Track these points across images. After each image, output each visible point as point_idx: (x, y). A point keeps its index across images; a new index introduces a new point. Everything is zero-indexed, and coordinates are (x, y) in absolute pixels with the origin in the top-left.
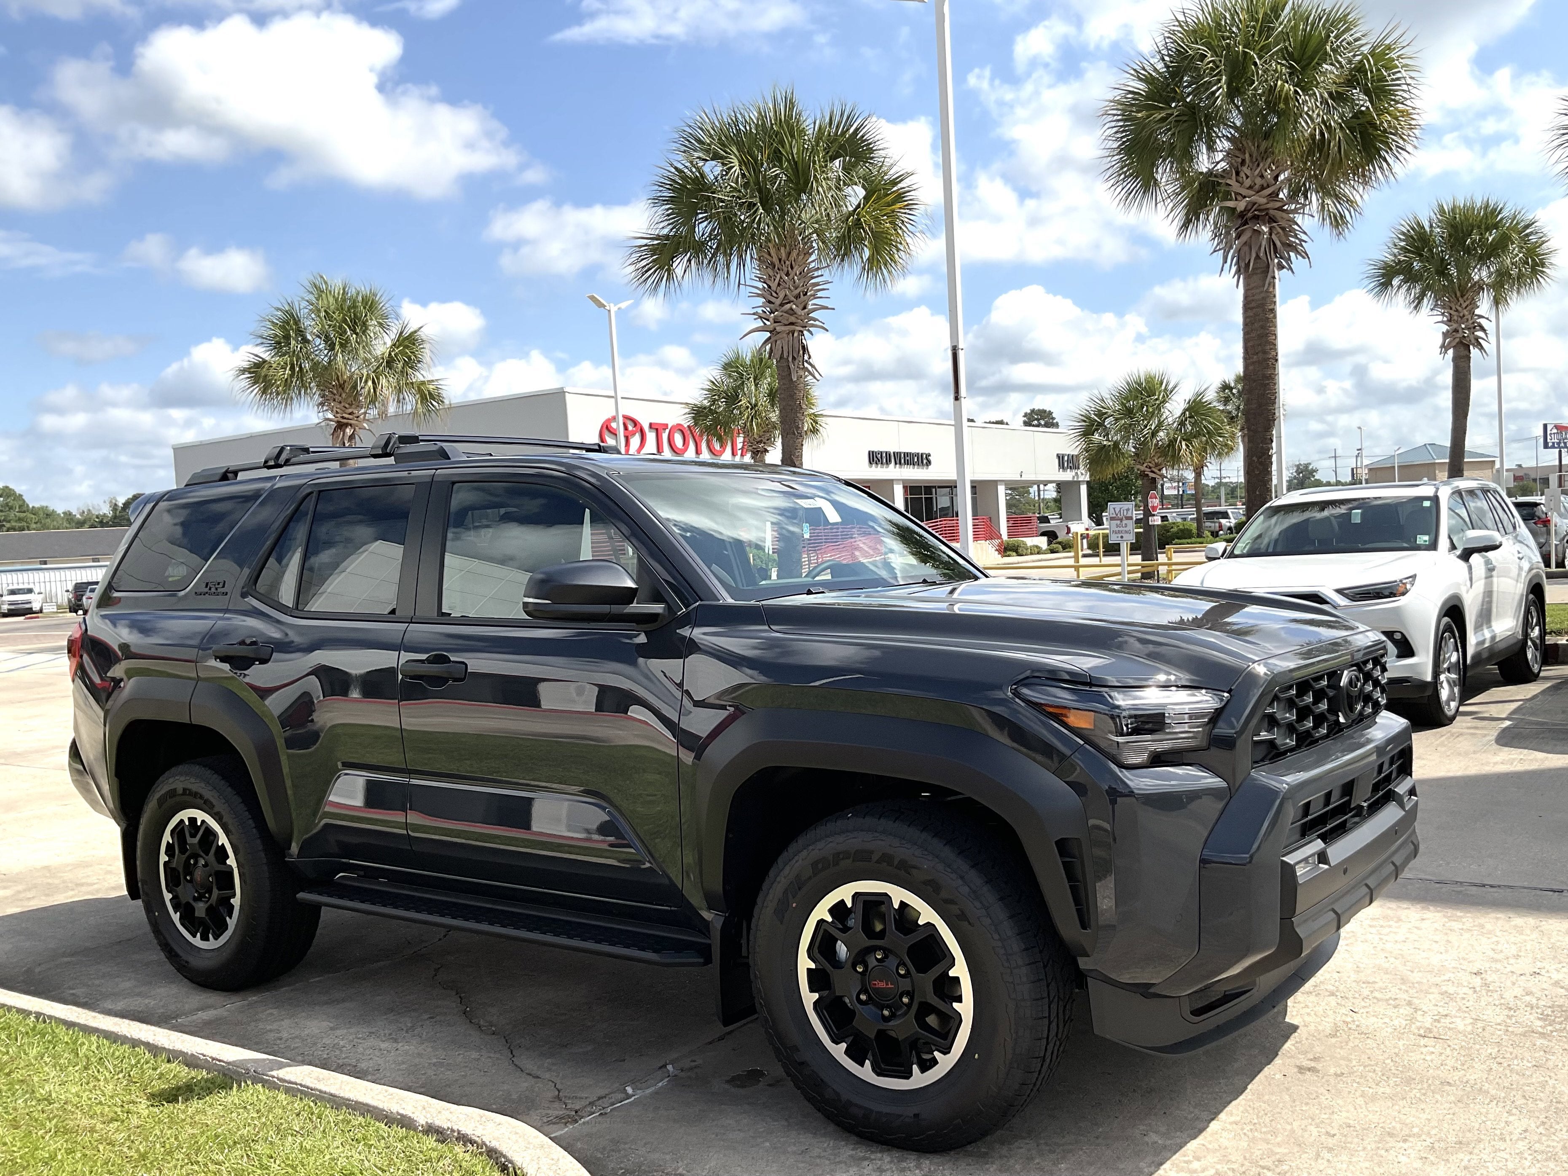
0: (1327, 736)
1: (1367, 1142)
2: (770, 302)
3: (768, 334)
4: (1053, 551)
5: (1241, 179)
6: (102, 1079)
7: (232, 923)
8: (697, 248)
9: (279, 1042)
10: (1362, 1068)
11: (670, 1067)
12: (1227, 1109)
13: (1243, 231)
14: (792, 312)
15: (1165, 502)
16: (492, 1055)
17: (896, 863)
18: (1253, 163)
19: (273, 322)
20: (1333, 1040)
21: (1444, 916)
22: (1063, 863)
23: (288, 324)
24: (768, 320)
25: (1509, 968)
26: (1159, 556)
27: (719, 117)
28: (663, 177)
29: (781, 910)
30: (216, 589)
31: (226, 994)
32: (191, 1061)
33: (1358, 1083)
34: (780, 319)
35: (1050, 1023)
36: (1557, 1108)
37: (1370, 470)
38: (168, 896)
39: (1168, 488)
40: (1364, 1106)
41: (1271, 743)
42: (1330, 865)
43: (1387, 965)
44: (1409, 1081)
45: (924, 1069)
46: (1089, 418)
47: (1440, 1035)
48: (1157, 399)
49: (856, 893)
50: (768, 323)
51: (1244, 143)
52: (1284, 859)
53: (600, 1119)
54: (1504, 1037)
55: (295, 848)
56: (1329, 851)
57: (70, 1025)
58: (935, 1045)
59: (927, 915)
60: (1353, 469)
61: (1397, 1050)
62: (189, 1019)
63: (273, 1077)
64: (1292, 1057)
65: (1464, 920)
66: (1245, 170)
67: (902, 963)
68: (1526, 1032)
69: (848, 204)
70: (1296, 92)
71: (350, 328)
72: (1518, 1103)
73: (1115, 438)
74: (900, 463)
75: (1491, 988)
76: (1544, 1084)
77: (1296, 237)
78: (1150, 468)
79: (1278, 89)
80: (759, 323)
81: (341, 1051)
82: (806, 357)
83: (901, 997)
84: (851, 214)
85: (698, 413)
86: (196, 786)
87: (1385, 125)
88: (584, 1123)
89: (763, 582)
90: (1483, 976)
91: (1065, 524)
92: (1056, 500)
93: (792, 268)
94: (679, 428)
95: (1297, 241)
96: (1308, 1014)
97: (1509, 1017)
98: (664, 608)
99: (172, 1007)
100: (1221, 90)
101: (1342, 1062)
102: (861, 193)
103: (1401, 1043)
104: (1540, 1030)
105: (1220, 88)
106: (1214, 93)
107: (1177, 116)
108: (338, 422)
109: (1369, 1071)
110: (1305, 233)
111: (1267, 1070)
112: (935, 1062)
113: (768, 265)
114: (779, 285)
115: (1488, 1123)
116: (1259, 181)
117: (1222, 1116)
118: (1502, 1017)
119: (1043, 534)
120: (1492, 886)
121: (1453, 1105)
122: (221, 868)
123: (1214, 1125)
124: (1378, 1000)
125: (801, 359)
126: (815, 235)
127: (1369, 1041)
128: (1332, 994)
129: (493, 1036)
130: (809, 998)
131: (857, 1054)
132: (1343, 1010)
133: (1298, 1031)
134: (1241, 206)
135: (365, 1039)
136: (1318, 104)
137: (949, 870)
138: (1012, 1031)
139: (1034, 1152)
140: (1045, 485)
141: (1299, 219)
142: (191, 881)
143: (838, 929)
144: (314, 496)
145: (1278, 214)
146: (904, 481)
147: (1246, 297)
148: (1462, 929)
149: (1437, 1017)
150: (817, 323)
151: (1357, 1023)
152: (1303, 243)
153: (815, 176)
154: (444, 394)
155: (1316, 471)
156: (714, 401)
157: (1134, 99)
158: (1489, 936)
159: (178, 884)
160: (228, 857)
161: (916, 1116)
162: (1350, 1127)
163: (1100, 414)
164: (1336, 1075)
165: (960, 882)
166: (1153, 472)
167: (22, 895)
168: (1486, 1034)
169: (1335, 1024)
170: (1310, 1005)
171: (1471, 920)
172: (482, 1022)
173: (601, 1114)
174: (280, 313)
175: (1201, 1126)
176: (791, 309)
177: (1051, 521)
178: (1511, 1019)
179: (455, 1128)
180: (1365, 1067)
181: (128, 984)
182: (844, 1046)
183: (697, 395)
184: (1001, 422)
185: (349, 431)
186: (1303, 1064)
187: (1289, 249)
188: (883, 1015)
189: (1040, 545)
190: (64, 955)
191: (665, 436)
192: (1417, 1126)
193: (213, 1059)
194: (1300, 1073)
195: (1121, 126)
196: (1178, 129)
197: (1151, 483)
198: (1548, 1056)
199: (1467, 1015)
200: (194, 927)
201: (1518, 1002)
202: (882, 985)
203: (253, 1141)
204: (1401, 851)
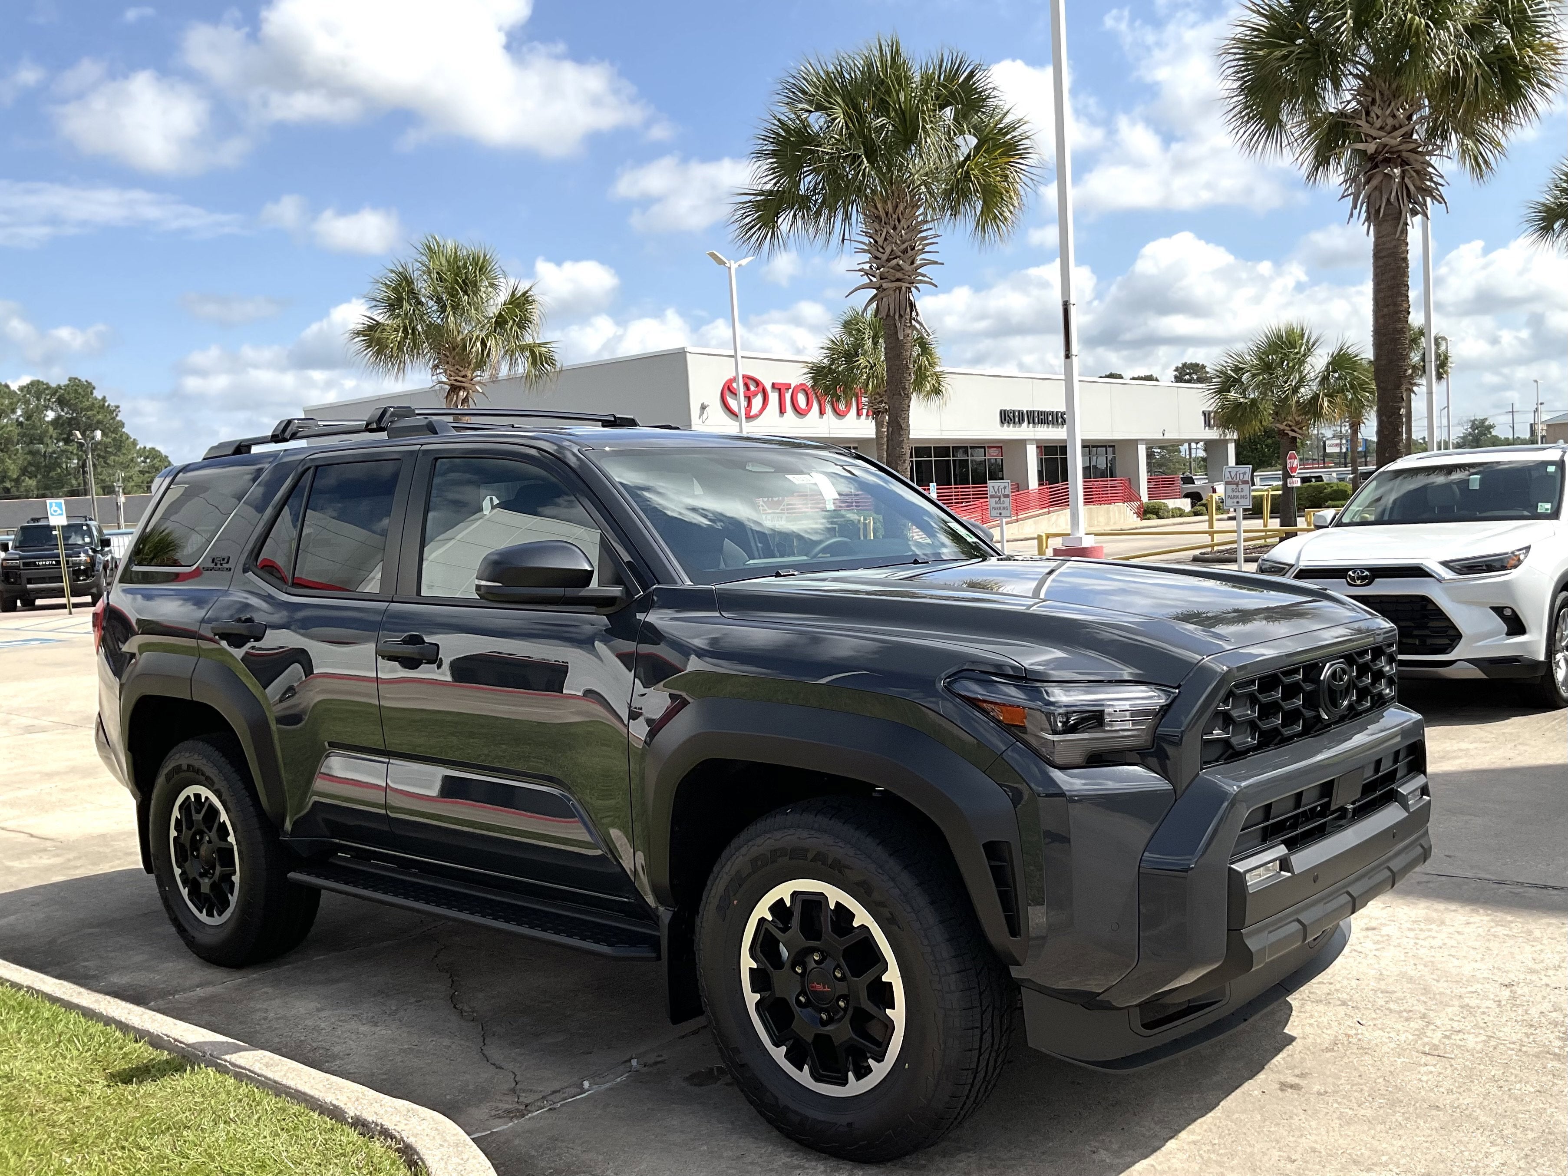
0: (1300, 735)
1: (1328, 1170)
2: (876, 258)
3: (875, 291)
4: (1196, 514)
5: (1370, 119)
6: (69, 1057)
7: (233, 899)
8: (803, 203)
9: (263, 1021)
10: (1349, 1087)
11: (634, 1062)
12: (1191, 1127)
13: (1373, 175)
14: (898, 268)
15: (1327, 460)
16: (463, 1042)
17: (830, 862)
18: (1384, 102)
19: (386, 284)
20: (1328, 1055)
21: (1493, 921)
22: (991, 867)
23: (400, 285)
24: (874, 276)
25: (1546, 980)
26: (1298, 519)
27: (824, 65)
28: (767, 130)
29: (723, 907)
30: (221, 565)
31: (229, 970)
32: (156, 1042)
33: (1339, 1103)
34: (886, 275)
35: (982, 1033)
36: (1547, 1139)
37: (1548, 426)
38: (177, 871)
39: (1331, 446)
40: (1337, 1129)
41: (1226, 742)
42: (1293, 873)
43: (1412, 973)
44: (1393, 1104)
45: (859, 1077)
46: (1225, 374)
47: (1446, 1053)
48: (1297, 353)
49: (795, 892)
50: (874, 280)
51: (1375, 81)
52: (1232, 866)
53: (547, 1115)
54: (1514, 1057)
55: (288, 826)
56: (1293, 858)
57: (54, 1000)
58: (869, 1052)
59: (862, 917)
60: (1531, 425)
61: (1392, 1068)
62: (185, 995)
63: (226, 1061)
64: (1278, 1072)
65: (1513, 925)
66: (1376, 110)
67: (838, 966)
68: (1541, 1052)
69: (959, 154)
70: (1427, 25)
71: (461, 289)
72: (1505, 1132)
73: (1252, 396)
74: (1034, 423)
75: (1518, 1002)
76: (1540, 1113)
77: (1431, 180)
78: (1290, 426)
79: (1407, 23)
80: (866, 280)
81: (320, 1034)
82: (914, 314)
83: (838, 1000)
84: (961, 165)
85: (818, 372)
86: (199, 762)
87: (1527, 60)
88: (530, 1118)
89: (751, 562)
90: (1513, 988)
91: (1211, 485)
92: (1204, 459)
93: (899, 221)
94: (802, 388)
95: (1433, 185)
96: (1311, 1025)
97: (1527, 1035)
98: (622, 591)
99: (175, 983)
100: (1345, 26)
101: (1330, 1080)
102: (973, 141)
103: (1399, 1061)
104: (1557, 1050)
105: (1345, 22)
106: (1338, 28)
107: (1299, 53)
108: (451, 385)
109: (1356, 1091)
110: (1442, 177)
111: (1246, 1086)
112: (869, 1070)
113: (875, 219)
114: (886, 239)
115: (1466, 1154)
116: (1390, 121)
117: (1183, 1135)
118: (1519, 1036)
119: (1186, 496)
120: (1554, 888)
121: (1434, 1132)
122: (223, 845)
123: (1171, 1144)
124: (1391, 1011)
125: (908, 317)
126: (923, 187)
127: (1366, 1057)
128: (1344, 1003)
129: (472, 1023)
130: (752, 999)
131: (796, 1058)
132: (1349, 1023)
133: (1294, 1043)
134: (1371, 148)
135: (346, 1022)
136: (1452, 38)
137: (881, 871)
138: (941, 1042)
139: (973, 1166)
140: (1197, 443)
141: (1433, 160)
142: (197, 857)
143: (779, 928)
144: (311, 471)
145: (1412, 157)
146: (1037, 441)
147: (1376, 245)
148: (1507, 935)
149: (1447, 1033)
150: (926, 279)
151: (1359, 1036)
152: (1439, 187)
153: (924, 127)
154: (556, 357)
155: (1492, 427)
156: (834, 360)
157: (1256, 37)
158: (1534, 944)
159: (186, 860)
160: (228, 834)
161: (849, 1125)
162: (1315, 1151)
163: (1237, 369)
164: (1319, 1093)
165: (892, 884)
166: (1293, 431)
167: (72, 863)
168: (1496, 1054)
169: (1336, 1036)
170: (1316, 1014)
171: (1520, 925)
172: (466, 1008)
173: (550, 1109)
174: (393, 275)
175: (1157, 1144)
176: (898, 265)
177: (1196, 482)
178: (1528, 1038)
179: (379, 1121)
180: (1353, 1085)
181: (138, 958)
182: (784, 1049)
183: (816, 354)
184: (1149, 378)
185: (463, 394)
186: (1288, 1080)
187: (1424, 193)
188: (821, 1018)
189: (1182, 507)
190: (91, 926)
191: (788, 396)
192: (1388, 1154)
193: (176, 1040)
194: (1282, 1090)
195: (1243, 65)
196: (1300, 67)
197: (1291, 442)
198: (1555, 1081)
199: (1482, 1031)
200: (200, 901)
201: (1543, 1019)
202: (820, 987)
203: (185, 1127)
204: (1403, 855)
